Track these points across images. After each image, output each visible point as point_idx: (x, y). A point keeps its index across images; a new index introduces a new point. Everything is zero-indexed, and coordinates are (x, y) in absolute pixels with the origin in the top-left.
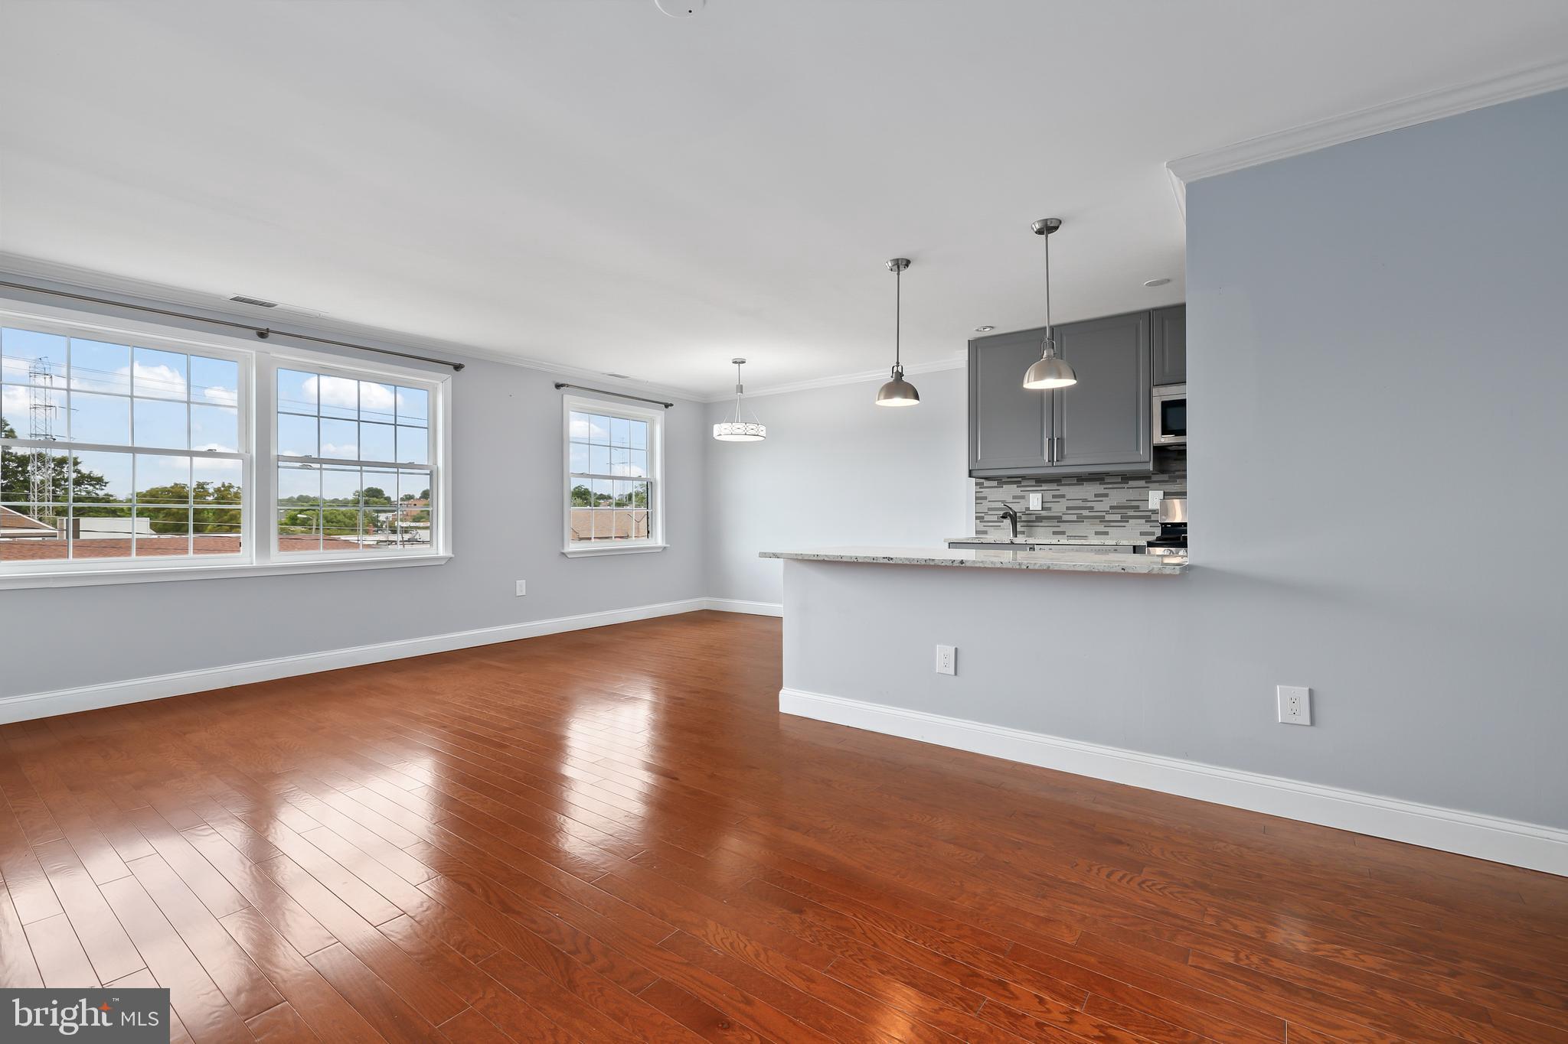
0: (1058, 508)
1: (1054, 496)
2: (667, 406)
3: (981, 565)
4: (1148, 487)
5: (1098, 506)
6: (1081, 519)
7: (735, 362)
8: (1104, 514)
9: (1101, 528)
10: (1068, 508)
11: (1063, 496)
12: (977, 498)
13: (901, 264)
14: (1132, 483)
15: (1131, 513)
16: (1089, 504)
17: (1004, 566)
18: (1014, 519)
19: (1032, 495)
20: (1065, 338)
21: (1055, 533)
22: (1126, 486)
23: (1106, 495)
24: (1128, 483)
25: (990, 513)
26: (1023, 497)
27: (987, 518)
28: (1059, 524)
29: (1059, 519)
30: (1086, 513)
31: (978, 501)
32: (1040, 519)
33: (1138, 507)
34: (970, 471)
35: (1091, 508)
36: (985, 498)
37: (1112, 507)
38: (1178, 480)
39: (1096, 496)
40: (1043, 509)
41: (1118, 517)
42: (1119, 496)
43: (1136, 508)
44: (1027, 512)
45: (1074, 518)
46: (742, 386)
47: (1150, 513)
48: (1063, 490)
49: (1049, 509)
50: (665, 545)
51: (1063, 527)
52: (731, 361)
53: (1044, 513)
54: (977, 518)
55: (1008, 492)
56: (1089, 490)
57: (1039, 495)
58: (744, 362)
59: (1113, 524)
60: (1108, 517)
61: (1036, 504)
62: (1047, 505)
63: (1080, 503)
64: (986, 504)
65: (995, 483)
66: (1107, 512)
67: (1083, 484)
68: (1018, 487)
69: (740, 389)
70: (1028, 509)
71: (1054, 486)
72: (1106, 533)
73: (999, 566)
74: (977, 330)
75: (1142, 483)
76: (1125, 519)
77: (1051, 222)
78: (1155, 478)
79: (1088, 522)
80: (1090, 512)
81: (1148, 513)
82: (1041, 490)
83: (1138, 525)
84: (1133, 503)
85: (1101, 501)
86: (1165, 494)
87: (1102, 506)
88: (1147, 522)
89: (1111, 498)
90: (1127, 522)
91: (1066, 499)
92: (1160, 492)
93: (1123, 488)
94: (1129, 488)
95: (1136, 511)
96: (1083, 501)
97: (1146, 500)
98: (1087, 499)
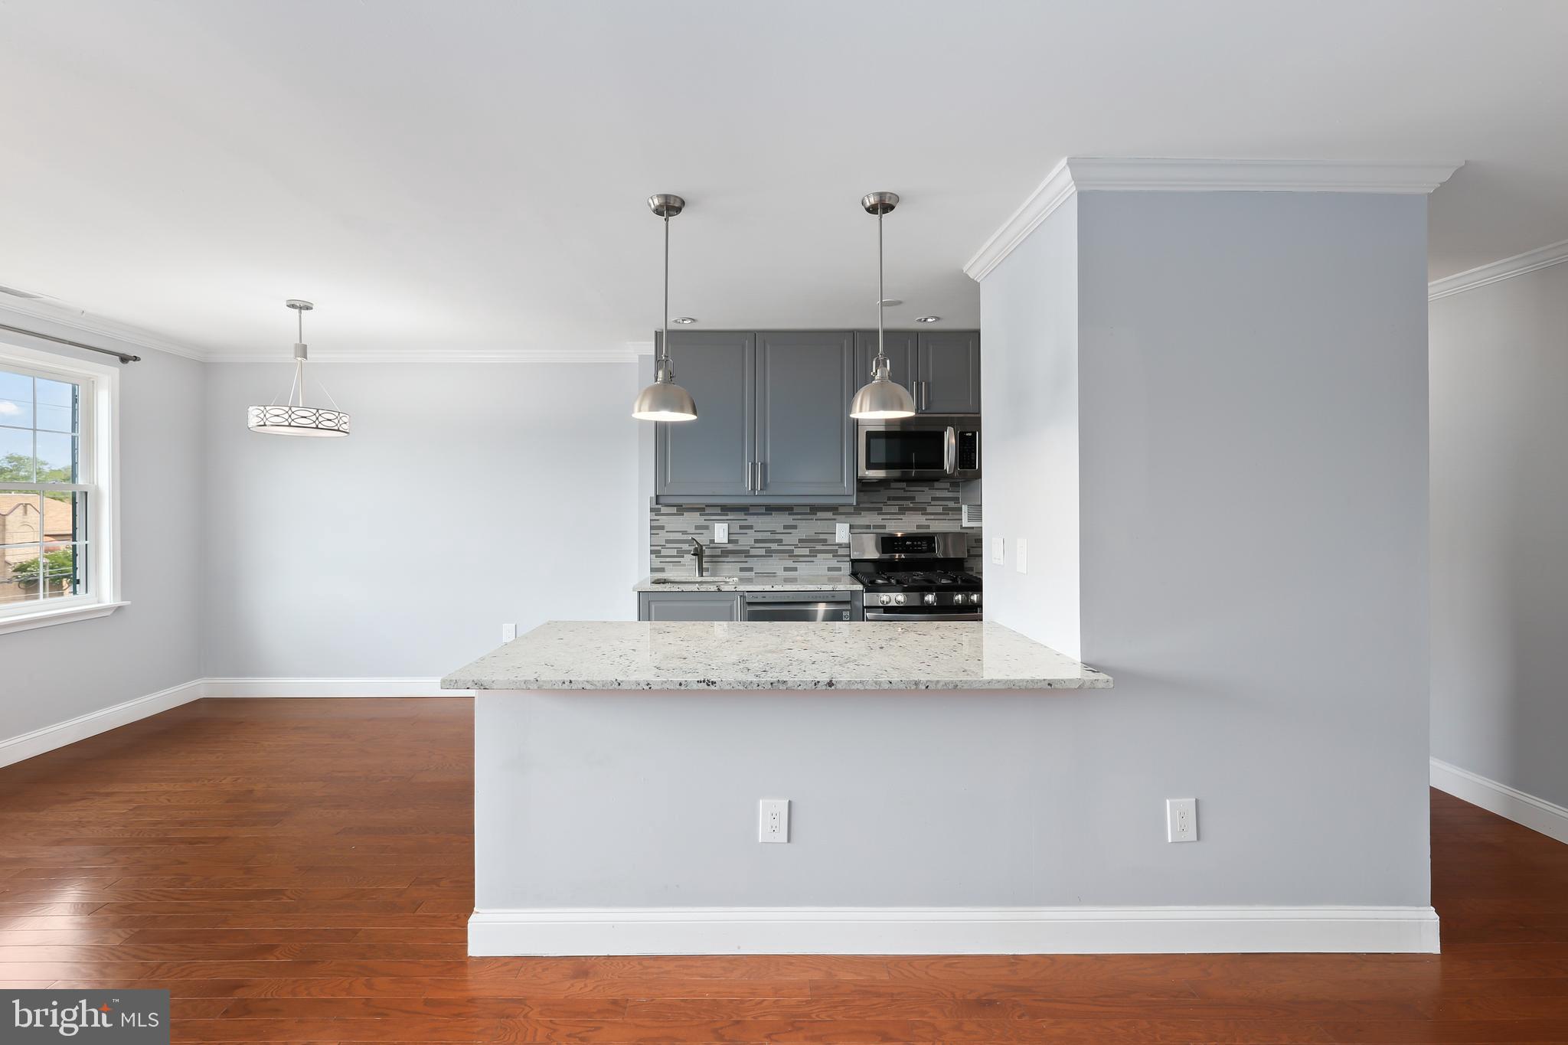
0: (746, 541)
1: (741, 527)
2: (124, 359)
3: (860, 687)
4: (835, 519)
5: (786, 539)
6: (769, 553)
7: (293, 306)
8: (792, 548)
9: (790, 564)
10: (756, 541)
11: (751, 527)
12: (652, 528)
13: (670, 207)
14: (820, 515)
15: (819, 547)
16: (778, 537)
17: (894, 687)
18: (699, 553)
19: (717, 526)
20: (768, 347)
21: (742, 570)
22: (814, 517)
23: (795, 527)
24: (816, 514)
25: (668, 545)
26: (706, 528)
27: (664, 552)
28: (746, 559)
29: (746, 553)
30: (774, 546)
31: (654, 532)
32: (726, 553)
33: (825, 540)
34: (657, 497)
35: (779, 541)
36: (662, 528)
37: (801, 541)
38: (862, 513)
39: (785, 527)
40: (730, 541)
41: (806, 551)
42: (807, 528)
44: (712, 545)
45: (762, 552)
46: (305, 347)
47: (837, 547)
48: (751, 520)
49: (735, 542)
50: (119, 603)
51: (751, 563)
52: (285, 303)
53: (731, 547)
54: (652, 552)
55: (689, 522)
56: (776, 522)
57: (725, 526)
58: (308, 308)
59: (801, 559)
60: (797, 552)
61: (721, 535)
62: (734, 537)
63: (768, 536)
64: (663, 535)
65: (674, 510)
66: (796, 546)
67: (771, 515)
68: (701, 515)
69: (303, 351)
70: (712, 541)
71: (741, 516)
72: (795, 569)
73: (887, 686)
74: (676, 321)
75: (829, 515)
76: (814, 553)
77: (890, 198)
78: (841, 510)
79: (776, 556)
80: (778, 545)
81: (835, 548)
82: (728, 520)
83: (826, 560)
84: (822, 536)
85: (790, 533)
86: (853, 527)
87: (790, 539)
88: (835, 556)
89: (799, 530)
90: (816, 556)
91: (754, 530)
92: (846, 526)
93: (813, 519)
94: (816, 520)
95: (824, 545)
96: (772, 533)
97: (833, 533)
98: (775, 530)
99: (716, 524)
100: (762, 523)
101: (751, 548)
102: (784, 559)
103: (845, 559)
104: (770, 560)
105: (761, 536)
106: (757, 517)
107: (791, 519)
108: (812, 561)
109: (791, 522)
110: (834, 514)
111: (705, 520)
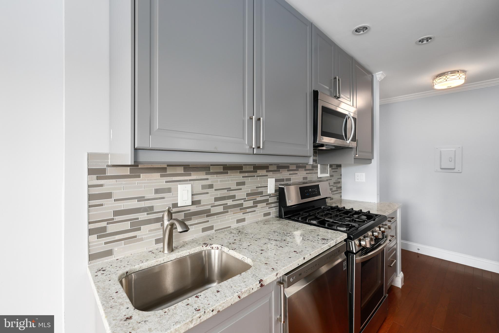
0: (207, 200)
1: (203, 187)
4: (267, 176)
5: (238, 195)
6: (227, 208)
8: (242, 201)
9: (240, 216)
11: (211, 186)
12: (91, 197)
15: (258, 199)
16: (232, 193)
22: (255, 174)
23: (244, 184)
24: (256, 172)
25: (118, 218)
26: (169, 190)
27: (111, 228)
28: (208, 219)
29: (207, 213)
30: (230, 202)
31: (94, 203)
32: (190, 215)
35: (233, 197)
37: (248, 195)
39: (238, 184)
40: (193, 203)
41: (251, 203)
42: (251, 184)
43: (261, 193)
44: (174, 209)
45: (221, 209)
49: (198, 202)
51: (212, 221)
53: (194, 209)
54: (91, 232)
55: (147, 185)
57: (188, 187)
59: (248, 210)
60: (245, 205)
61: (185, 197)
62: (197, 198)
64: (109, 206)
67: (227, 173)
68: (162, 176)
70: (175, 205)
71: (203, 175)
75: (263, 172)
78: (271, 168)
79: (231, 211)
80: (233, 201)
81: (268, 197)
82: (190, 180)
83: (262, 209)
84: (260, 190)
85: (241, 189)
86: (276, 181)
87: (241, 194)
88: (267, 204)
89: (246, 186)
90: (256, 206)
91: (214, 189)
92: (273, 180)
93: (254, 176)
94: (257, 176)
95: (261, 197)
96: (227, 191)
97: (267, 187)
98: (230, 188)
99: (179, 186)
100: (221, 181)
101: (212, 207)
102: (237, 213)
103: (273, 205)
104: (226, 215)
105: (219, 194)
106: (217, 176)
107: (241, 177)
108: (255, 211)
109: (241, 179)
110: (267, 172)
111: (166, 182)
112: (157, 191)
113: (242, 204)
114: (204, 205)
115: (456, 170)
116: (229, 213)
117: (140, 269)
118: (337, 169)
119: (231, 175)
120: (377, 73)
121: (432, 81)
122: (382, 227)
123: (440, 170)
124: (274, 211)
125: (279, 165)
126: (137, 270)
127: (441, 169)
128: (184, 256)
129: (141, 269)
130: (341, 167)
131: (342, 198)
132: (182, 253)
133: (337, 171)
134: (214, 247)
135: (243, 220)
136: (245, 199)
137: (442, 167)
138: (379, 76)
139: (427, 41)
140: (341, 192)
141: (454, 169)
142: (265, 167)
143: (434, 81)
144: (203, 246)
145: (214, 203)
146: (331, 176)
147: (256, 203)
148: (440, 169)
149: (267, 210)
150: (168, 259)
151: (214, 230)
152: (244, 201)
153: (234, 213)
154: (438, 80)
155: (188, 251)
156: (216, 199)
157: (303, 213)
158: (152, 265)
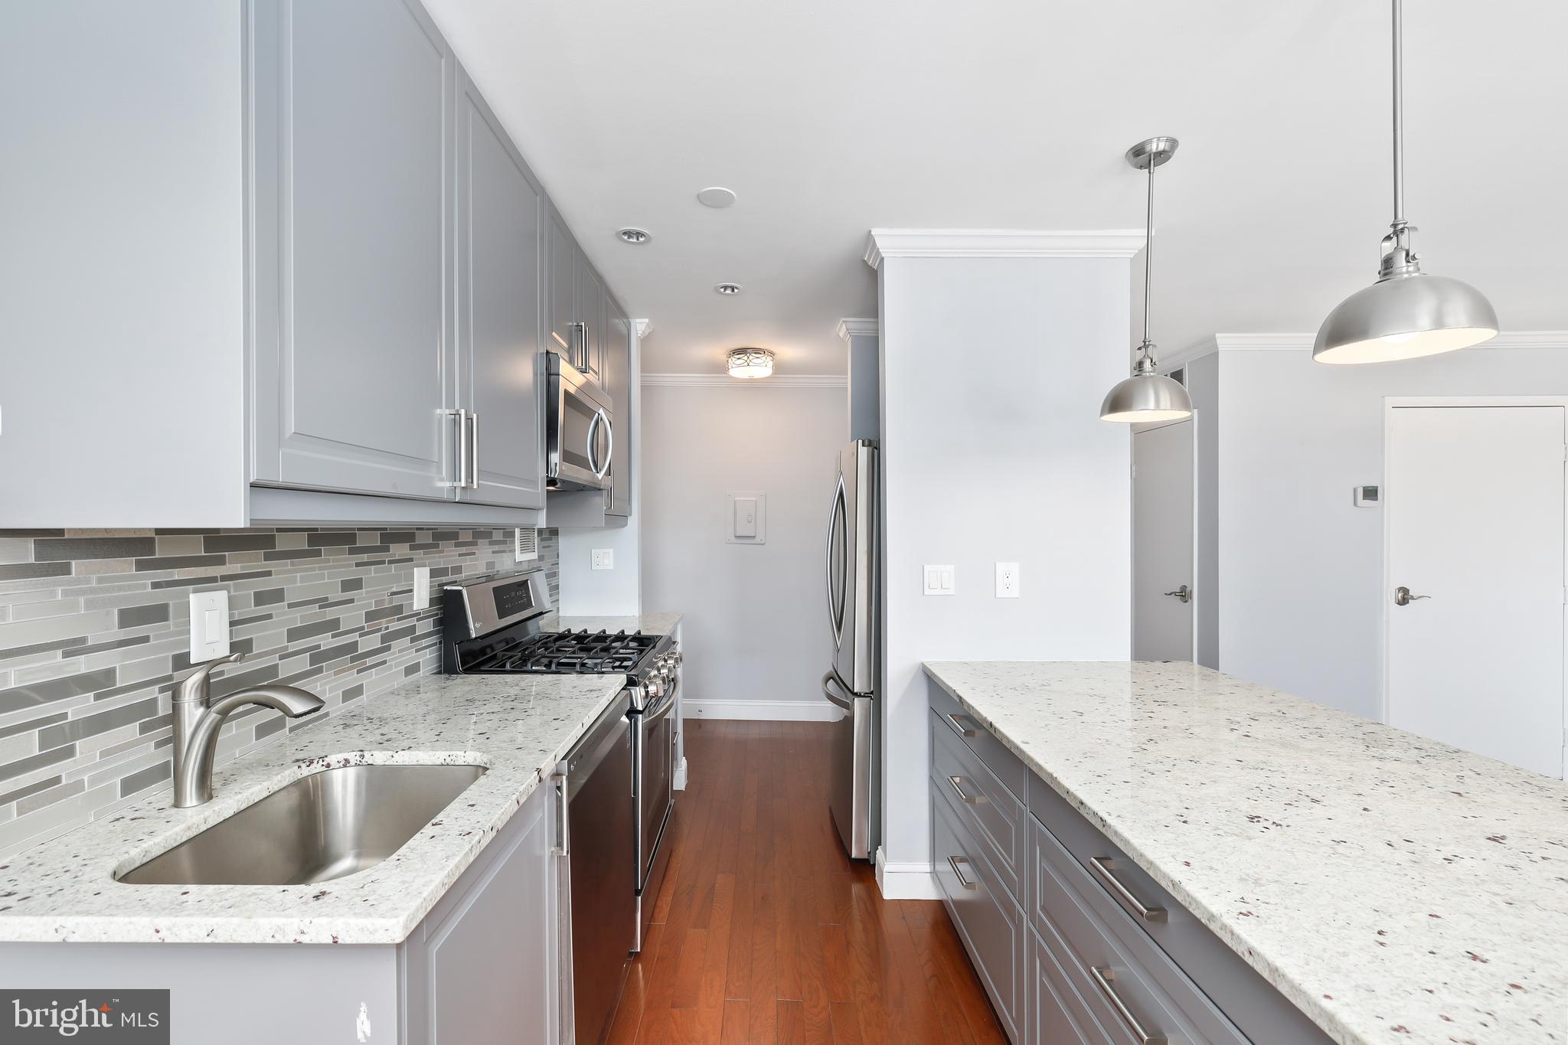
4: (411, 560)
5: (345, 618)
6: (318, 660)
8: (354, 637)
9: (351, 679)
10: (291, 635)
15: (392, 627)
16: (330, 614)
19: (196, 601)
22: (386, 556)
24: (389, 549)
26: (159, 613)
29: (266, 678)
30: (326, 641)
35: (332, 625)
37: (369, 616)
40: (230, 649)
41: (374, 642)
42: (377, 584)
43: (400, 609)
45: (304, 663)
47: (417, 621)
49: (246, 648)
53: (235, 667)
57: (219, 600)
59: (369, 661)
60: (362, 645)
62: (244, 633)
63: (312, 615)
66: (361, 632)
67: (319, 554)
68: (140, 567)
70: (182, 660)
71: (257, 559)
72: (360, 692)
75: (404, 550)
76: (385, 643)
79: (329, 668)
80: (334, 636)
81: (413, 621)
82: (224, 578)
83: (403, 653)
84: (397, 600)
85: (352, 601)
86: (434, 573)
87: (351, 616)
88: (412, 640)
89: (364, 590)
90: (388, 648)
91: (286, 603)
92: (426, 571)
93: (383, 562)
94: (390, 562)
95: (399, 619)
96: (320, 607)
97: (411, 591)
98: (326, 599)
99: (193, 598)
100: (303, 579)
101: (281, 658)
102: (343, 671)
103: (425, 642)
104: (317, 680)
105: (299, 618)
106: (293, 564)
107: (351, 565)
108: (385, 662)
109: (353, 573)
110: (412, 548)
111: (155, 585)
112: (128, 618)
113: (354, 646)
114: (260, 655)
115: (757, 540)
116: (324, 673)
117: (146, 860)
118: (551, 539)
119: (328, 561)
120: (638, 320)
121: (724, 358)
122: (670, 658)
123: (734, 540)
124: (428, 657)
125: (437, 529)
126: (137, 864)
127: (737, 537)
128: (256, 801)
129: (148, 860)
130: (558, 535)
131: (561, 614)
132: (252, 794)
133: (550, 547)
134: (332, 763)
135: (357, 691)
136: (363, 628)
137: (738, 535)
138: (640, 326)
139: (733, 291)
140: (558, 600)
141: (754, 537)
142: (403, 535)
143: (730, 359)
144: (299, 767)
145: (287, 647)
146: (541, 558)
147: (389, 637)
148: (734, 538)
149: (411, 657)
150: (218, 815)
151: (287, 729)
152: (361, 636)
153: (336, 674)
154: (734, 360)
155: (266, 784)
156: (294, 634)
157: (506, 653)
158: (175, 840)
